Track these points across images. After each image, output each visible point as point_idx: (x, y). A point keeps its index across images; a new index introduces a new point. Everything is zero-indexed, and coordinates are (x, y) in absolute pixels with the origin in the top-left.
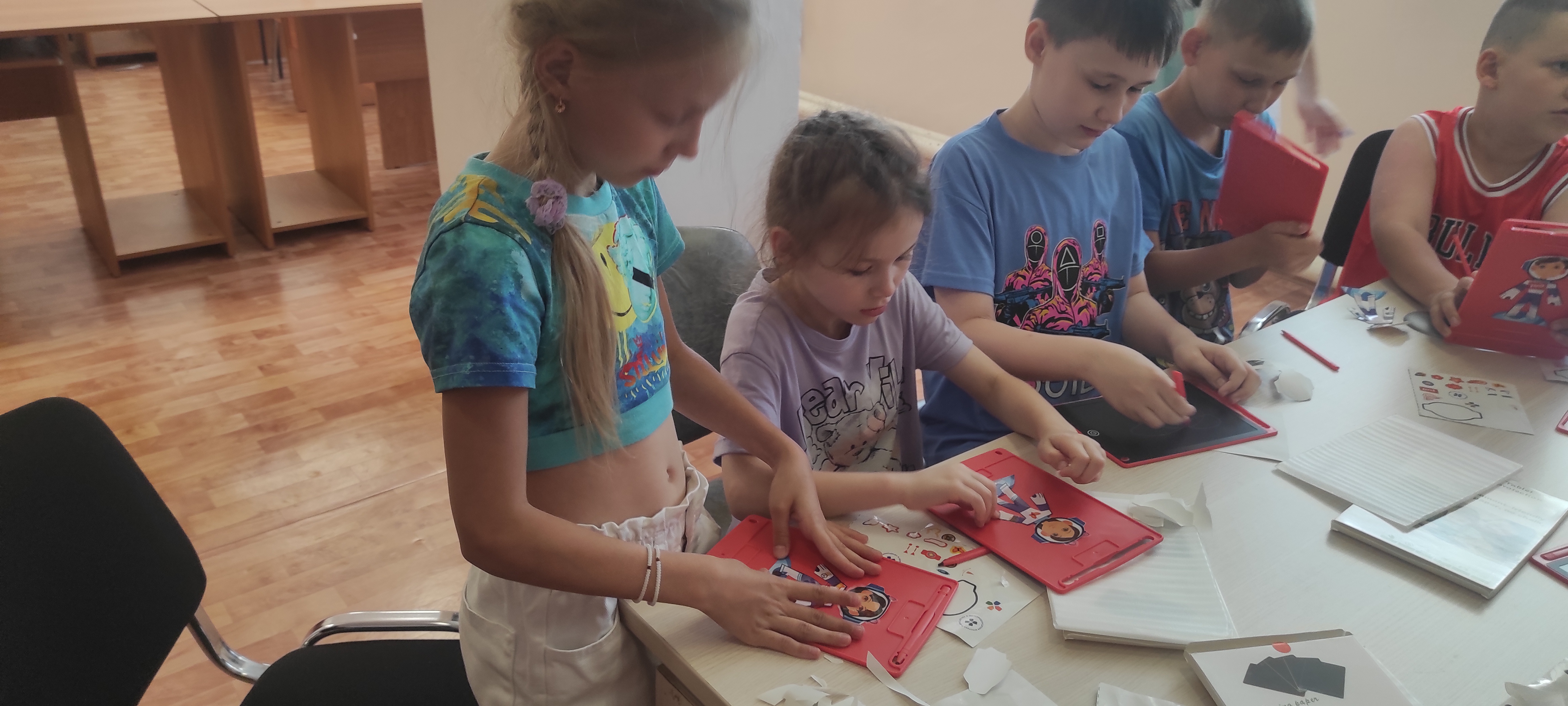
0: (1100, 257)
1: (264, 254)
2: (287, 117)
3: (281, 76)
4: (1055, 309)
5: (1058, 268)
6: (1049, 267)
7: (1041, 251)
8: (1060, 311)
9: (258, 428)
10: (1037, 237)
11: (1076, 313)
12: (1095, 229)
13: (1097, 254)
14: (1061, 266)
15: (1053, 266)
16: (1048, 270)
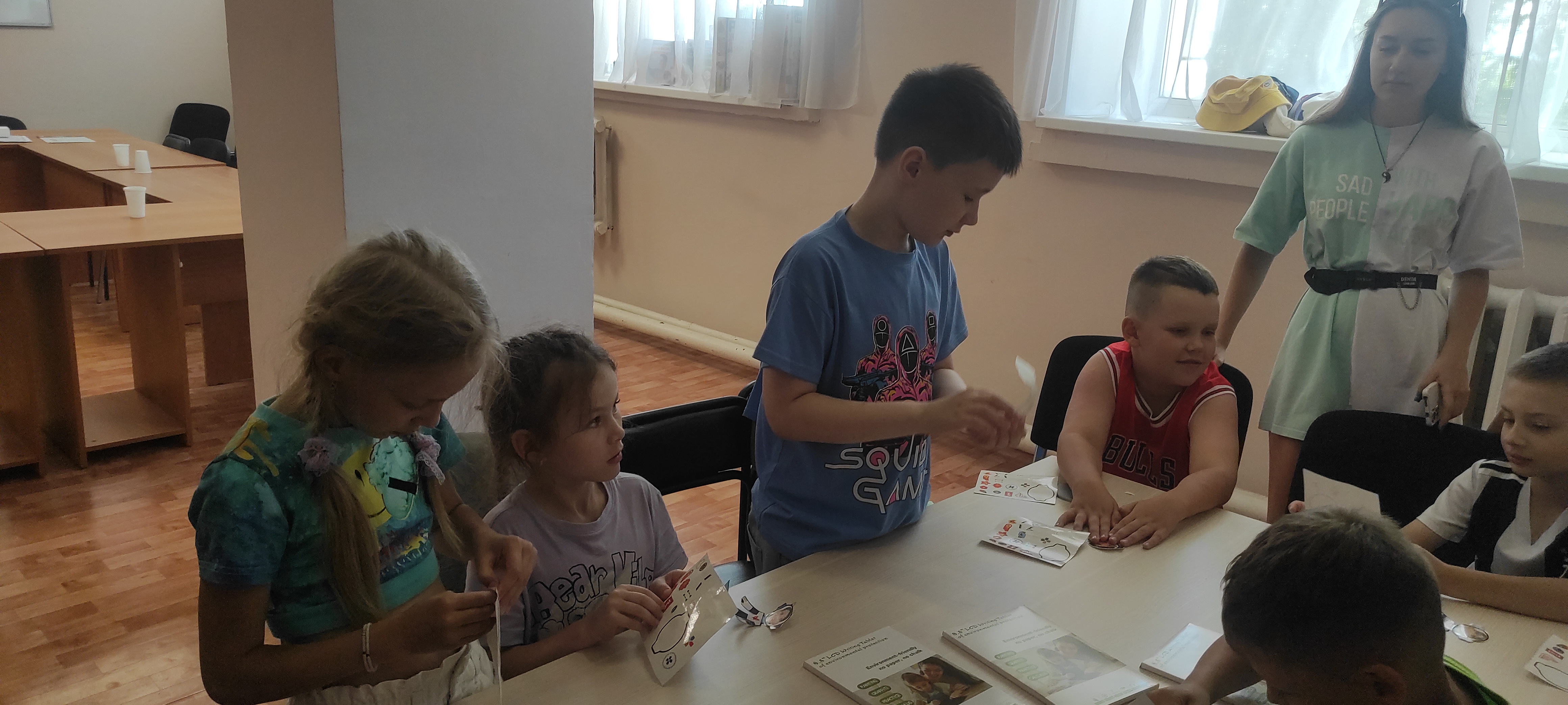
0: (932, 342)
1: (77, 473)
2: (110, 338)
3: (107, 297)
4: (901, 389)
5: (900, 353)
6: (893, 351)
7: (886, 337)
8: (905, 391)
9: (58, 644)
10: (882, 325)
11: (917, 393)
12: (927, 318)
13: (929, 340)
14: (902, 351)
15: (897, 352)
16: (893, 354)
